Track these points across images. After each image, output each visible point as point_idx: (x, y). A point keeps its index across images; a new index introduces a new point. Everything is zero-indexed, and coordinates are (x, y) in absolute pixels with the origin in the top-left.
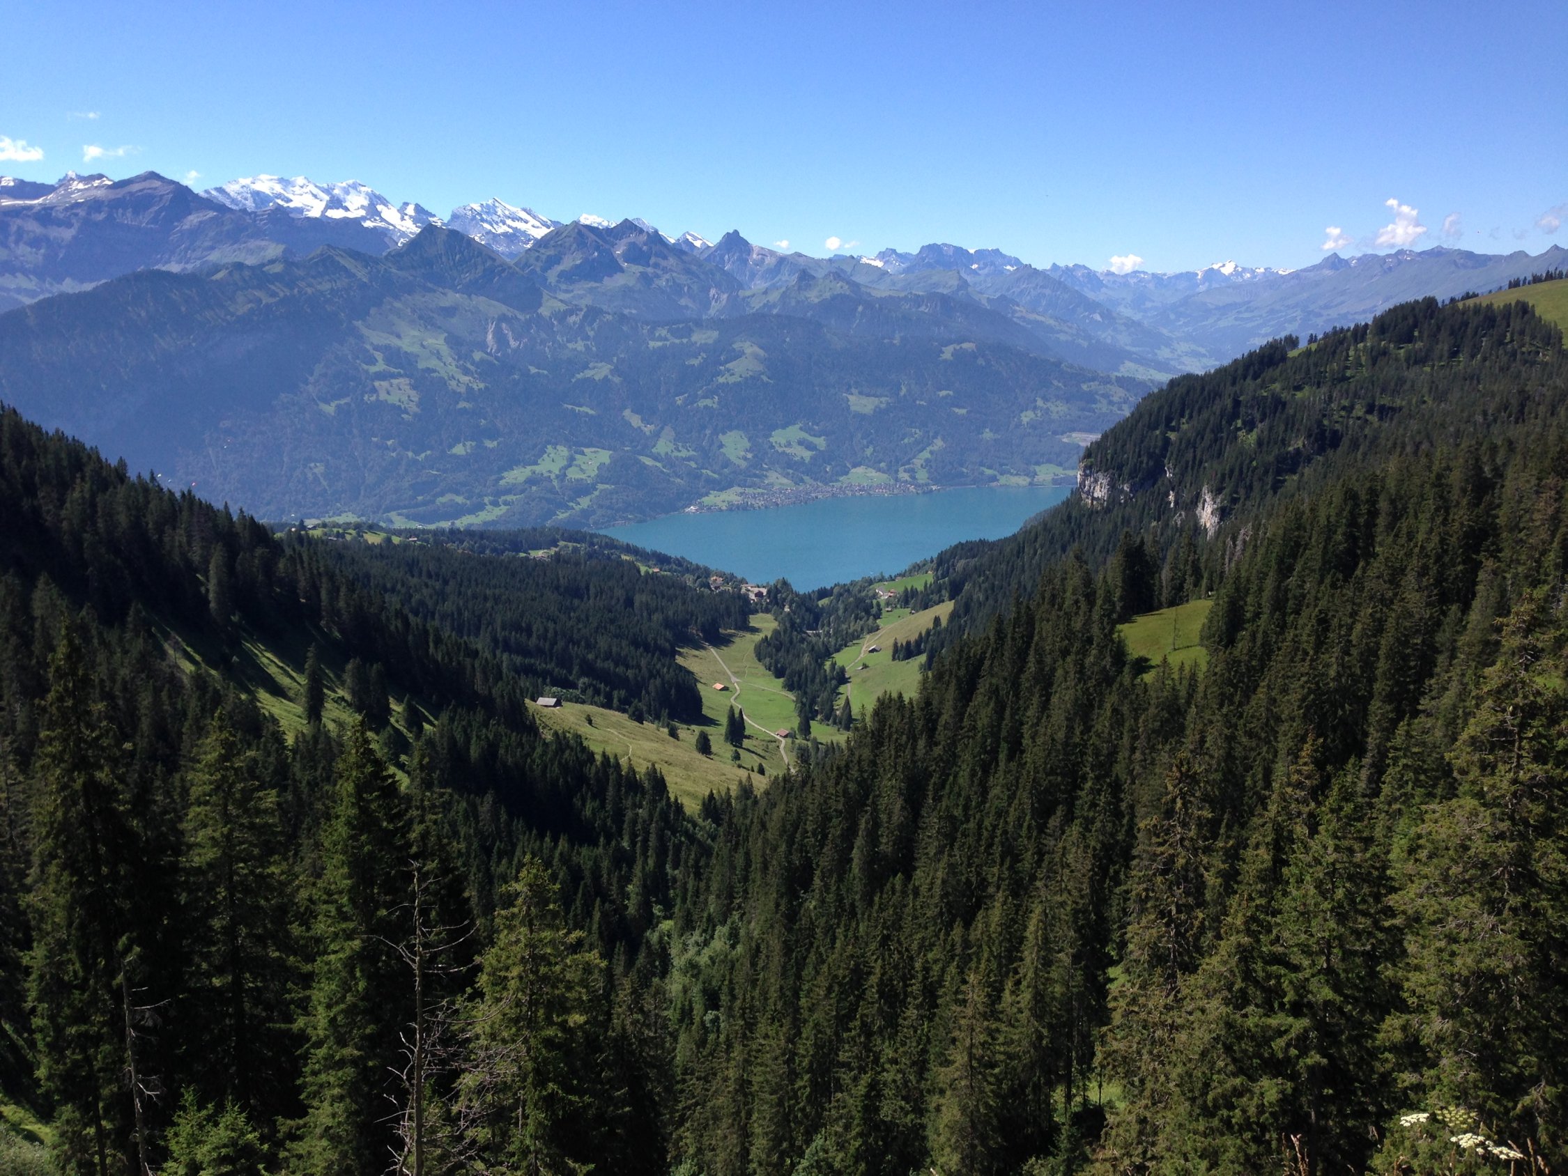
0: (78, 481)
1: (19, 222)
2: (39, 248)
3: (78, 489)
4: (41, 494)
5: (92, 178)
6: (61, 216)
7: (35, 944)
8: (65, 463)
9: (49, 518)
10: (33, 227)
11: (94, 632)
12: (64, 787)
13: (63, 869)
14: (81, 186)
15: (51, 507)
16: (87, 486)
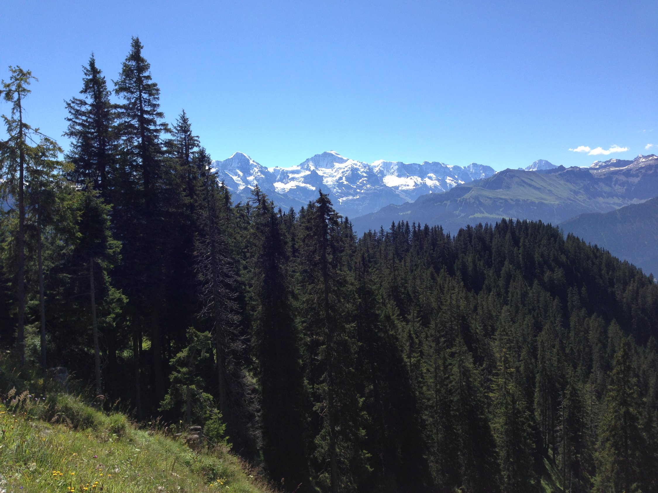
0: (632, 282)
1: (617, 176)
2: (624, 186)
3: (632, 285)
4: (616, 286)
5: (649, 156)
6: (634, 173)
7: (597, 475)
8: (627, 274)
9: (618, 296)
10: (622, 178)
11: (633, 347)
12: (616, 411)
13: (612, 447)
14: (644, 160)
15: (619, 292)
16: (636, 284)
